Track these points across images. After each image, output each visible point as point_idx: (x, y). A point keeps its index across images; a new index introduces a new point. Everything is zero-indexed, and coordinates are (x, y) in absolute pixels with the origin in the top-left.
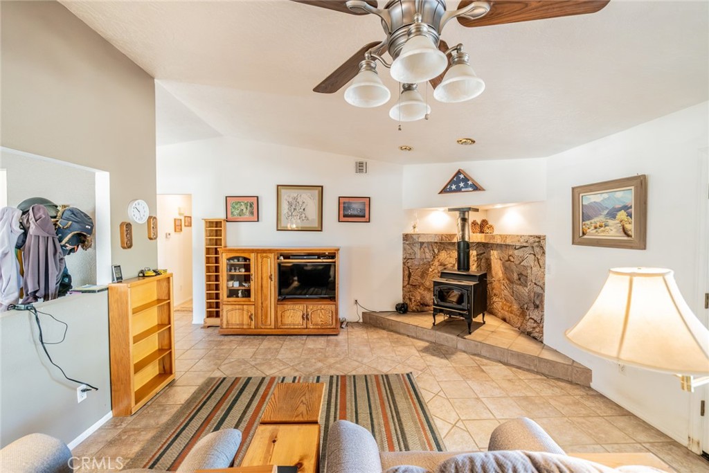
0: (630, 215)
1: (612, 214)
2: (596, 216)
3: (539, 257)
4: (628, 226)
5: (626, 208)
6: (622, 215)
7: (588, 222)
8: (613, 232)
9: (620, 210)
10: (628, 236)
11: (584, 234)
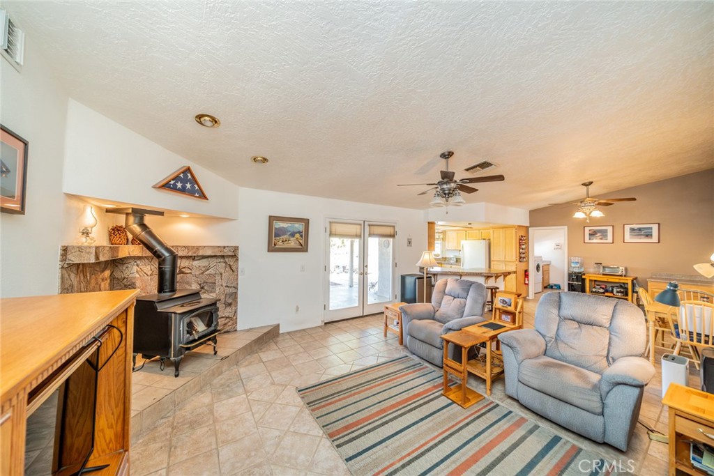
0: (302, 236)
1: (293, 235)
2: (283, 235)
3: (231, 264)
4: (301, 241)
5: (299, 232)
6: (297, 236)
7: (278, 238)
8: (293, 243)
9: (296, 233)
10: (302, 245)
11: (275, 245)
